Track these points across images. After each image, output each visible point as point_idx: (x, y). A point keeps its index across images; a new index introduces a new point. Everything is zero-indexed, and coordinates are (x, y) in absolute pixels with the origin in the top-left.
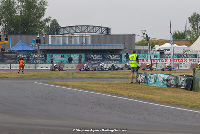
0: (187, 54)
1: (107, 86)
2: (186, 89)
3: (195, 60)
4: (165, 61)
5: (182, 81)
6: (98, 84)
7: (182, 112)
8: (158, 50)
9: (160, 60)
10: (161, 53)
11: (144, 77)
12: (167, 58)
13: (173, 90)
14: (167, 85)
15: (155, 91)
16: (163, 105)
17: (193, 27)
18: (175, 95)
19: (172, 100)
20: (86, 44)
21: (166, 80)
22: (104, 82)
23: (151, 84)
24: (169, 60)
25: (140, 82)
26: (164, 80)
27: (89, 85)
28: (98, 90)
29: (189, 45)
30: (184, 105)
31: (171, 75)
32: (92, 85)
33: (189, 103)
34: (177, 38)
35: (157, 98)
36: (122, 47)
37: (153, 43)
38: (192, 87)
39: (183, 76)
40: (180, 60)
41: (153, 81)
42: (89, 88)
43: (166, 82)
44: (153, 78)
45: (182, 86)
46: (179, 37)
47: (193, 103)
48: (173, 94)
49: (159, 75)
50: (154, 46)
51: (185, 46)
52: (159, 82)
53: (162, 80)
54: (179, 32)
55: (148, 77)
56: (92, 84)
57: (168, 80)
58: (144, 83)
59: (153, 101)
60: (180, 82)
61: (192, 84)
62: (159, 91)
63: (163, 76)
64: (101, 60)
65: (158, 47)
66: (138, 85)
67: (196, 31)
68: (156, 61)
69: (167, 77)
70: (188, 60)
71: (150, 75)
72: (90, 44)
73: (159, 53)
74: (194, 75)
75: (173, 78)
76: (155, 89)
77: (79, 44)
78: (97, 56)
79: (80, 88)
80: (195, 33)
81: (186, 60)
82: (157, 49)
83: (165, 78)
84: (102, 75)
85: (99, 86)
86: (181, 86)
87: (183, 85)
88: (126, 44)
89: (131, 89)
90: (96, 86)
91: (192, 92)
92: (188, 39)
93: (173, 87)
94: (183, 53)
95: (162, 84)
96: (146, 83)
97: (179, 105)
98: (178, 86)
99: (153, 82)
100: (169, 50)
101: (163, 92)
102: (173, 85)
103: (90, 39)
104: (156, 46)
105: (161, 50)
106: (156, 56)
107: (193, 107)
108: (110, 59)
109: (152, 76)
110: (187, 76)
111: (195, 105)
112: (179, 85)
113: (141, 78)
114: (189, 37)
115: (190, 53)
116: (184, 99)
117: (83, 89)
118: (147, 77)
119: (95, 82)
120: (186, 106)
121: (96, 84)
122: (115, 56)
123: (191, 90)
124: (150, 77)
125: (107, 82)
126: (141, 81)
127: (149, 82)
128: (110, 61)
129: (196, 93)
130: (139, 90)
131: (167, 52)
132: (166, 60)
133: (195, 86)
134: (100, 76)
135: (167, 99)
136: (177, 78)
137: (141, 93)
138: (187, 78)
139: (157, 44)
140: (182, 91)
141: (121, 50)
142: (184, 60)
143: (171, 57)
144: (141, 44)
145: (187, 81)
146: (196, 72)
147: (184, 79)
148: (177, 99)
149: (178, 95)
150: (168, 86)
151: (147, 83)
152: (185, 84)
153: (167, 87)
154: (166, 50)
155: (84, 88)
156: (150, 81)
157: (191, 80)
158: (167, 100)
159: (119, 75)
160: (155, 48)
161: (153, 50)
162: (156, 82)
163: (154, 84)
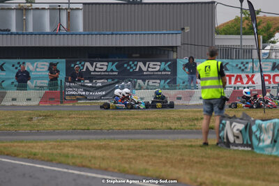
1: (131, 154)
6: (105, 147)
11: (241, 127)
20: (70, 31)
22: (125, 143)
23: (262, 149)
25: (228, 144)
27: (77, 151)
28: (104, 165)
32: (86, 153)
36: (175, 40)
37: (268, 28)
41: (267, 139)
42: (78, 161)
44: (267, 130)
50: (271, 36)
55: (254, 128)
56: (87, 148)
58: (242, 145)
64: (113, 78)
66: (224, 153)
68: (277, 80)
71: (258, 122)
72: (81, 29)
76: (274, 163)
77: (48, 29)
78: (102, 66)
79: (50, 161)
84: (115, 122)
85: (107, 153)
88: (187, 30)
89: (201, 163)
90: (98, 153)
96: (247, 145)
99: (268, 142)
103: (80, 15)
108: (140, 75)
109: (264, 124)
113: (233, 129)
117: (60, 164)
118: (248, 128)
119: (95, 143)
121: (99, 147)
122: (155, 67)
124: (260, 127)
125: (132, 143)
126: (231, 139)
127: (255, 142)
128: (140, 81)
130: (226, 166)
134: (113, 124)
137: (231, 174)
141: (173, 48)
144: (233, 29)
151: (251, 146)
155: (63, 159)
156: (259, 140)
159: (167, 121)
160: (274, 42)
161: (268, 47)
162: (275, 141)
163: (270, 149)
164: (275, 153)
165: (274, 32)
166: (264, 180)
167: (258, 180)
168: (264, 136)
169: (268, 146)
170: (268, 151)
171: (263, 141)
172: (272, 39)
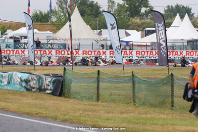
0: (51, 44)
2: (53, 93)
3: (63, 53)
4: (20, 52)
5: (47, 83)
7: (50, 127)
8: (11, 38)
9: (13, 51)
10: (15, 41)
12: (24, 48)
13: (35, 94)
14: (25, 87)
15: (9, 96)
16: (22, 117)
17: (60, 6)
18: (38, 102)
19: (34, 110)
21: (25, 80)
23: (3, 86)
24: (26, 52)
26: (21, 81)
29: (55, 32)
30: (52, 118)
31: (31, 73)
33: (59, 114)
34: (37, 21)
35: (13, 106)
37: (4, 28)
38: (61, 90)
39: (49, 75)
40: (42, 52)
41: (5, 81)
43: (24, 84)
44: (5, 77)
45: (47, 89)
46: (40, 20)
47: (64, 115)
48: (34, 101)
49: (14, 73)
50: (5, 31)
51: (49, 32)
52: (15, 84)
53: (19, 80)
54: (41, 12)
57: (27, 81)
59: (7, 111)
60: (44, 84)
61: (62, 87)
62: (14, 97)
63: (20, 75)
65: (10, 33)
67: (63, 12)
68: (8, 52)
69: (25, 76)
70: (54, 52)
73: (12, 41)
74: (64, 74)
75: (35, 78)
76: (9, 93)
80: (62, 14)
81: (50, 52)
82: (9, 35)
83: (23, 79)
86: (45, 90)
87: (49, 88)
91: (61, 98)
92: (52, 23)
93: (34, 90)
94: (46, 41)
95: (19, 86)
97: (45, 118)
98: (41, 90)
99: (6, 83)
100: (26, 37)
101: (21, 98)
102: (34, 88)
104: (8, 31)
105: (15, 38)
106: (7, 46)
107: (64, 121)
109: (4, 74)
110: (54, 75)
111: (67, 117)
112: (43, 88)
114: (54, 19)
115: (56, 42)
116: (50, 108)
120: (55, 119)
123: (60, 95)
124: (2, 76)
129: (67, 99)
131: (23, 41)
132: (23, 52)
133: (66, 91)
135: (26, 109)
136: (40, 78)
138: (54, 79)
139: (9, 28)
140: (46, 96)
142: (48, 52)
143: (30, 47)
145: (54, 82)
146: (67, 71)
147: (49, 79)
148: (42, 108)
149: (41, 102)
150: (27, 89)
152: (51, 87)
153: (25, 91)
154: (21, 37)
156: (1, 82)
157: (59, 81)
158: (28, 110)
160: (6, 34)
161: (4, 37)
162: (9, 83)
163: (6, 86)
164: (9, 88)
165: (7, 30)
166: (4, 102)
167: (2, 102)
168: (4, 80)
169: (6, 85)
170: (5, 88)
171: (4, 82)
172: (6, 33)
